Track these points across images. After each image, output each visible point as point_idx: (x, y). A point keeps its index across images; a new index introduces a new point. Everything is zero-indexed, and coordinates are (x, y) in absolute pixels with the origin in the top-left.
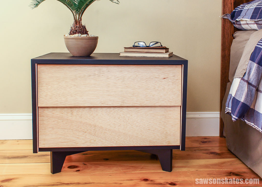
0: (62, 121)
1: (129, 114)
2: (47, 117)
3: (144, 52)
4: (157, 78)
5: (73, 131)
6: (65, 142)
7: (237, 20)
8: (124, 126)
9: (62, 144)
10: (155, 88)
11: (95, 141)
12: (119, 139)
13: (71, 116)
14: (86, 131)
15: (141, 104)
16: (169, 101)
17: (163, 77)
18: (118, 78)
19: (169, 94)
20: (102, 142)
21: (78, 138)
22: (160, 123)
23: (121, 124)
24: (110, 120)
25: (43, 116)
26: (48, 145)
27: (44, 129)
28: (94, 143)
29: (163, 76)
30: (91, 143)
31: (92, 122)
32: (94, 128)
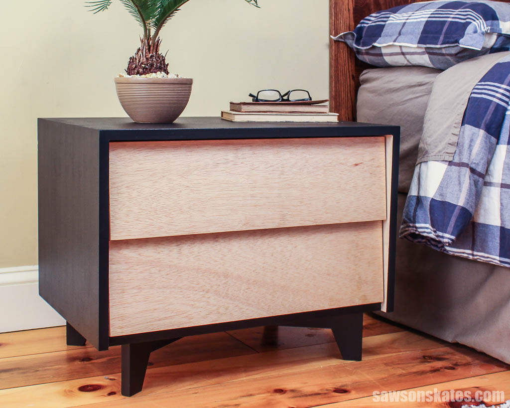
0: (160, 271)
1: (292, 244)
2: (126, 263)
3: (286, 112)
4: (343, 164)
5: (181, 292)
6: (166, 318)
7: (375, 44)
8: (283, 271)
9: (159, 322)
10: (340, 187)
11: (227, 309)
12: (273, 299)
13: (177, 258)
14: (209, 290)
15: (316, 221)
16: (365, 211)
17: (354, 163)
18: (271, 169)
19: (366, 198)
20: (242, 310)
21: (192, 305)
22: (348, 258)
23: (276, 268)
24: (255, 261)
25: (119, 263)
26: (129, 329)
27: (120, 291)
28: (225, 314)
29: (353, 160)
30: (220, 314)
31: (220, 268)
32: (225, 281)
